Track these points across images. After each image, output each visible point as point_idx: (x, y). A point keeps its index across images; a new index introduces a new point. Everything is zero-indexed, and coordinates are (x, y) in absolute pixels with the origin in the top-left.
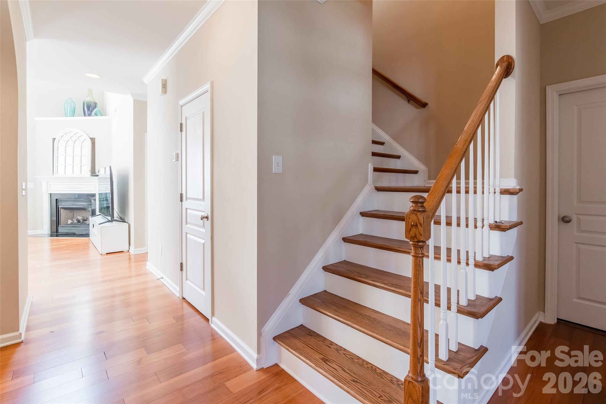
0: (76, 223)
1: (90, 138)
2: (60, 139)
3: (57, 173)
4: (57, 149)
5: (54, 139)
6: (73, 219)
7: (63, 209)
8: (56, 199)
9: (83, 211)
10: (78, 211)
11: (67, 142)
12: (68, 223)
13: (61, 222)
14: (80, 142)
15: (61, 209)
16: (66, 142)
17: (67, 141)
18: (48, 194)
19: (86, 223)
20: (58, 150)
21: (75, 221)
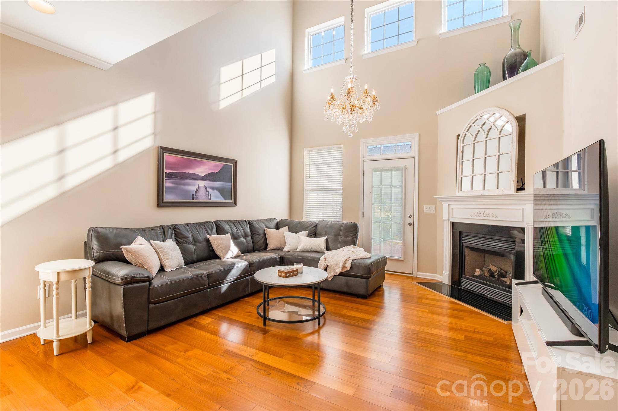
0: (488, 278)
1: (515, 117)
2: (466, 134)
3: (461, 190)
4: (461, 150)
5: (458, 136)
6: (484, 269)
7: (469, 249)
8: (460, 232)
9: (498, 259)
10: (491, 256)
11: (476, 135)
12: (475, 274)
13: (465, 271)
14: (498, 129)
15: (466, 249)
16: (474, 137)
17: (476, 133)
18: (449, 223)
19: (504, 281)
20: (463, 152)
21: (486, 274)
